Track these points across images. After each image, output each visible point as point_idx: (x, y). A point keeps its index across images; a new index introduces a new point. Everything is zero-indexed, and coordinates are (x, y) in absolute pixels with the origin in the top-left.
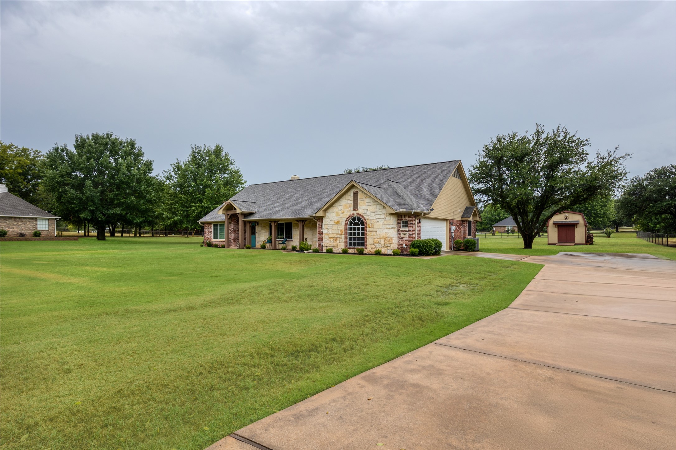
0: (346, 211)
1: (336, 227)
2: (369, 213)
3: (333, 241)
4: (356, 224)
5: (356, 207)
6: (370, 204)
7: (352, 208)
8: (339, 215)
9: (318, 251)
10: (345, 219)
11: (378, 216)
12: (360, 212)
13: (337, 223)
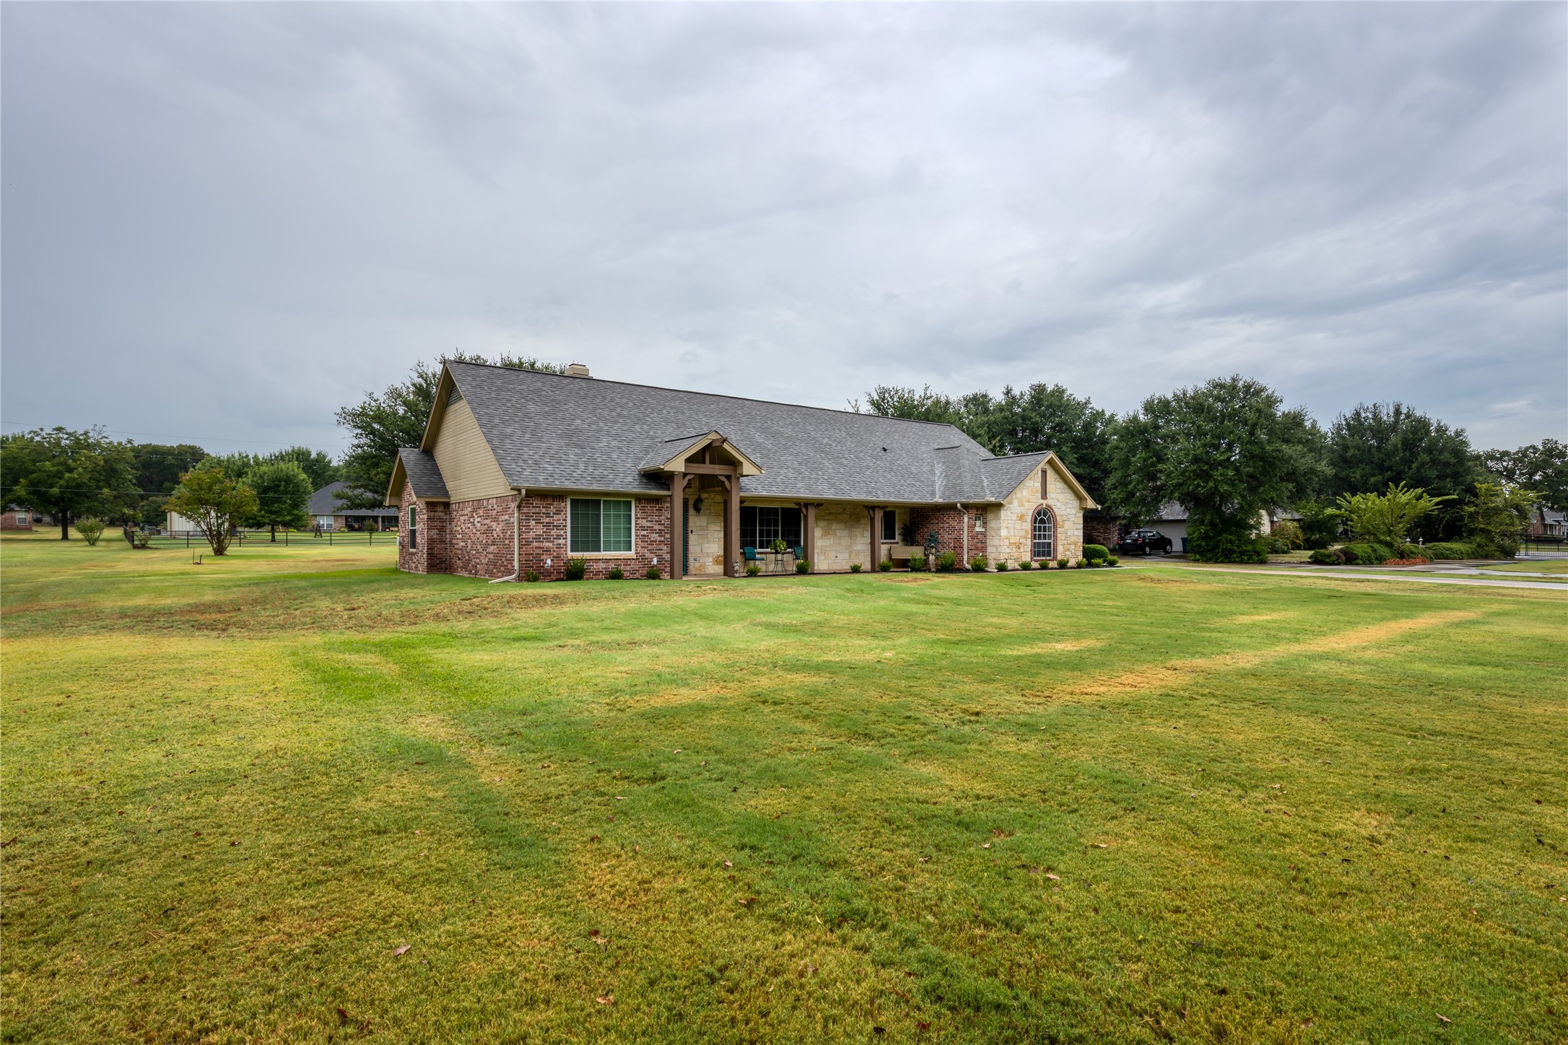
0: (1032, 498)
1: (1018, 525)
2: (1058, 504)
3: (1014, 550)
4: (1042, 521)
5: (1044, 496)
6: (1059, 491)
7: (1040, 495)
8: (1023, 506)
9: (979, 569)
10: (1030, 513)
11: (1068, 511)
12: (1049, 502)
13: (1021, 517)
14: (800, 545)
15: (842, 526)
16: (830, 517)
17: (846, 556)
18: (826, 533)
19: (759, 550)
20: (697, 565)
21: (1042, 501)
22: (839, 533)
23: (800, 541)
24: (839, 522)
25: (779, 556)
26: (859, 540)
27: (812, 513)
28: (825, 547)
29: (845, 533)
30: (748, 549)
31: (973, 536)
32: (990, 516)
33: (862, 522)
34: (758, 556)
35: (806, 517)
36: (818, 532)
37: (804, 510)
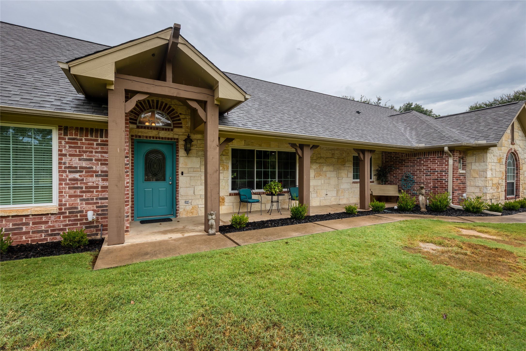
0: (506, 143)
3: (495, 190)
6: (520, 138)
7: (510, 141)
8: (501, 149)
10: (506, 156)
12: (516, 147)
13: (500, 160)
14: (295, 186)
15: (331, 168)
16: (321, 161)
17: (334, 194)
18: (318, 175)
19: (256, 191)
20: (189, 207)
21: (511, 146)
22: (329, 174)
23: (294, 182)
24: (329, 165)
25: (275, 198)
26: (345, 180)
27: (307, 155)
28: (317, 186)
29: (333, 174)
30: (244, 191)
31: (457, 177)
32: (469, 159)
33: (347, 165)
34: (254, 197)
35: (301, 159)
36: (312, 174)
37: (299, 152)
